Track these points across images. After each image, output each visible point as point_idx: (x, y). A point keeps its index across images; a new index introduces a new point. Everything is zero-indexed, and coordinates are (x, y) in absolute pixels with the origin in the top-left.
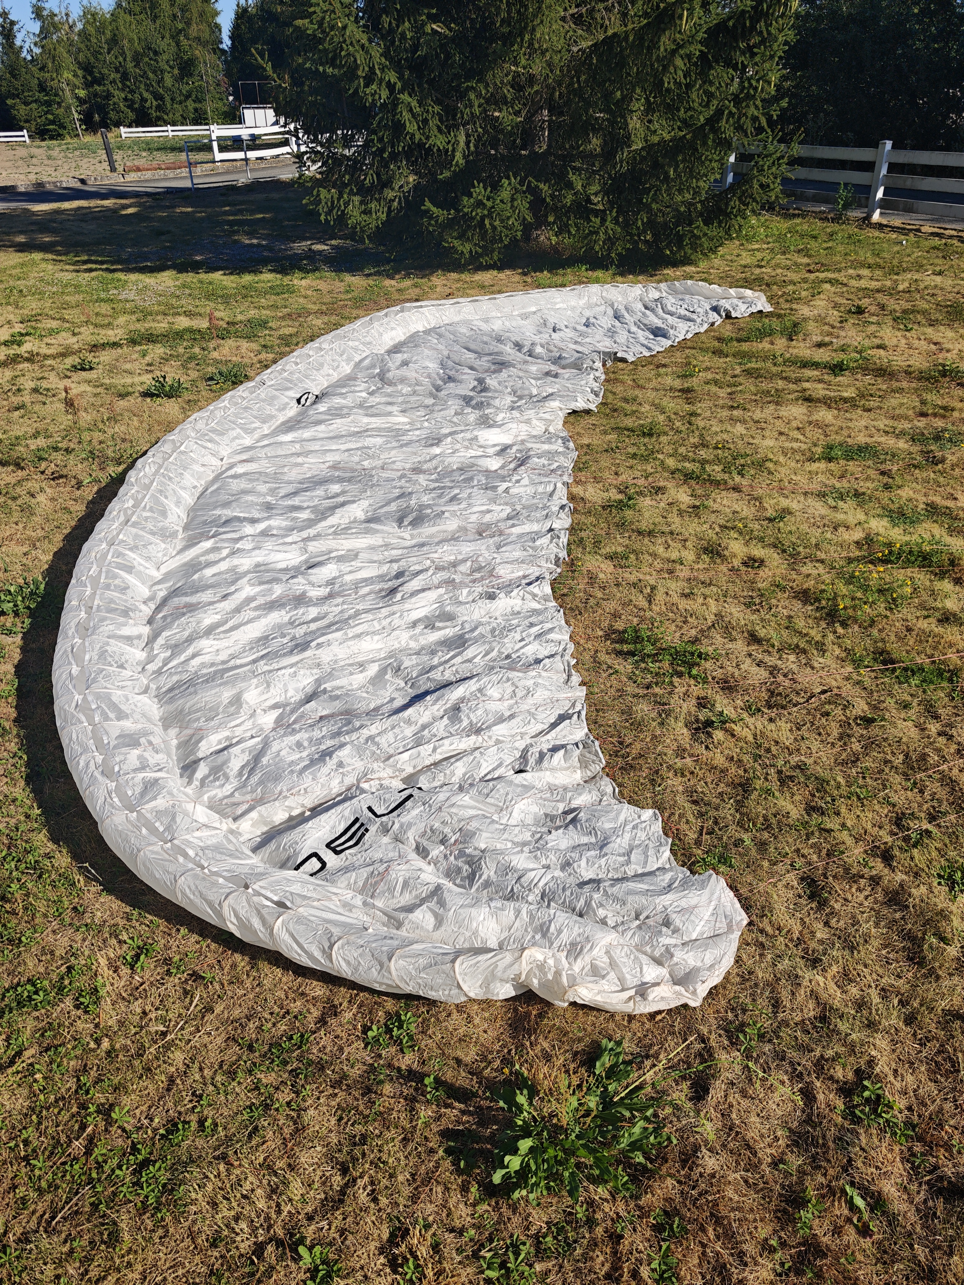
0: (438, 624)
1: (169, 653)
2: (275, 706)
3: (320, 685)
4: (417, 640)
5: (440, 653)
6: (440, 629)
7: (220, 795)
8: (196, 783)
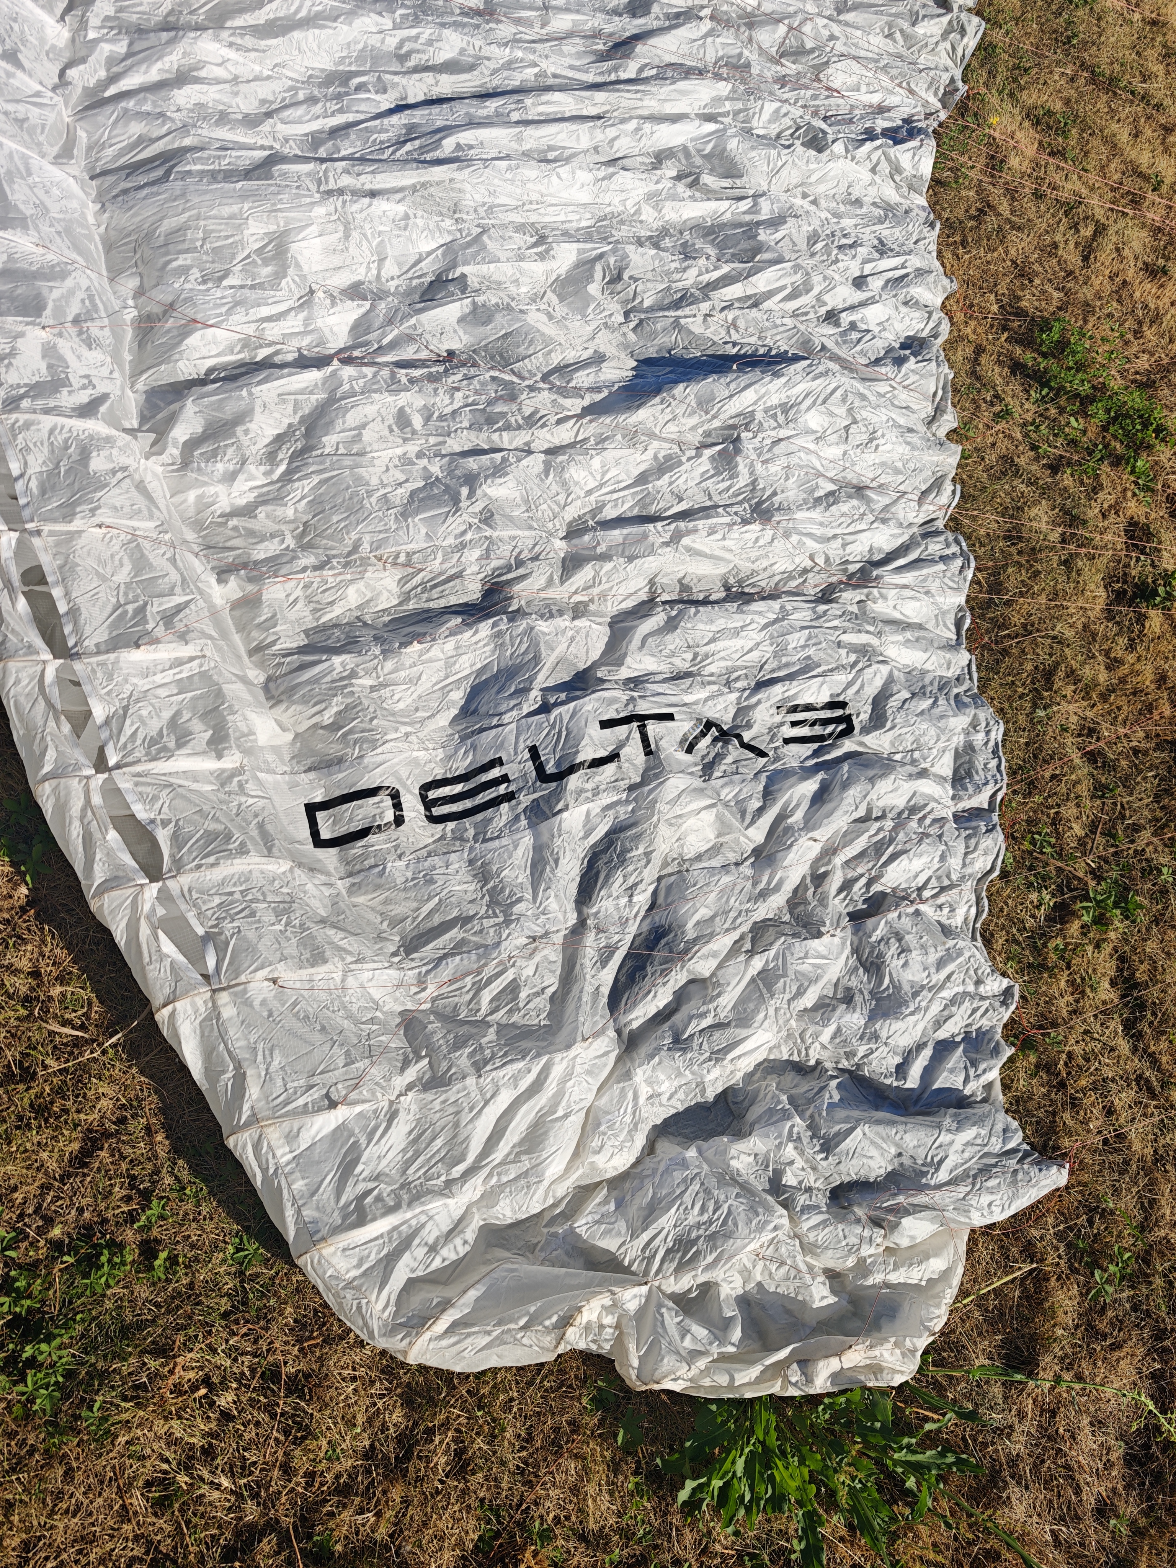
0: (707, 179)
1: (121, 47)
2: (355, 292)
3: (454, 266)
4: (657, 208)
5: (702, 261)
6: (710, 195)
7: (224, 504)
8: (173, 452)
